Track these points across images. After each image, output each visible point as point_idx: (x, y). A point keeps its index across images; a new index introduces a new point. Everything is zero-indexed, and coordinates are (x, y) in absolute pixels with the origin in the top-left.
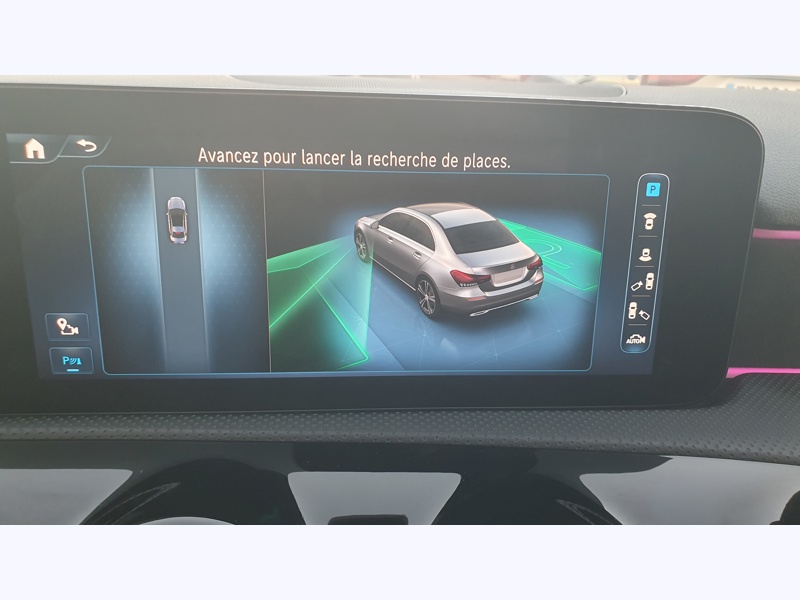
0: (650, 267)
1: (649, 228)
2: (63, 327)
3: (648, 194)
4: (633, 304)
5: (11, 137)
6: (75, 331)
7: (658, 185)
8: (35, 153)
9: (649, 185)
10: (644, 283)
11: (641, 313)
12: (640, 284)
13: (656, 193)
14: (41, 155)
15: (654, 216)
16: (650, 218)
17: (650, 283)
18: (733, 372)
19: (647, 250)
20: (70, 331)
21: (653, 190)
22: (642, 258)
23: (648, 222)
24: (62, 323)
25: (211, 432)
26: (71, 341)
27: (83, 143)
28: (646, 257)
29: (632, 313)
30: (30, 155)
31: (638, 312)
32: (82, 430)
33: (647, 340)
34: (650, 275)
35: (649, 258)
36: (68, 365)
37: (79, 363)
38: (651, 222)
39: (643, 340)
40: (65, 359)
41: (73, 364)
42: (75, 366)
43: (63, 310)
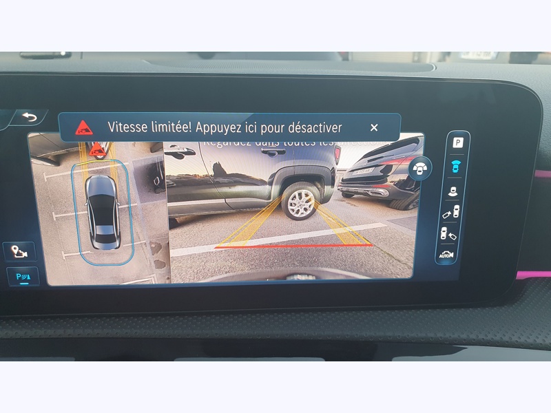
0: (457, 200)
1: (455, 171)
2: (16, 252)
4: (444, 229)
6: (25, 254)
7: (462, 139)
9: (455, 139)
10: (452, 212)
12: (449, 213)
13: (460, 145)
15: (459, 162)
17: (456, 213)
18: (521, 275)
19: (454, 188)
20: (21, 255)
23: (454, 167)
24: (15, 249)
26: (23, 262)
27: (27, 115)
28: (453, 193)
29: (444, 235)
31: (448, 234)
33: (455, 255)
34: (457, 207)
35: (456, 194)
36: (20, 279)
37: (29, 278)
39: (452, 255)
40: (18, 276)
41: (24, 279)
42: (26, 280)
43: (15, 239)
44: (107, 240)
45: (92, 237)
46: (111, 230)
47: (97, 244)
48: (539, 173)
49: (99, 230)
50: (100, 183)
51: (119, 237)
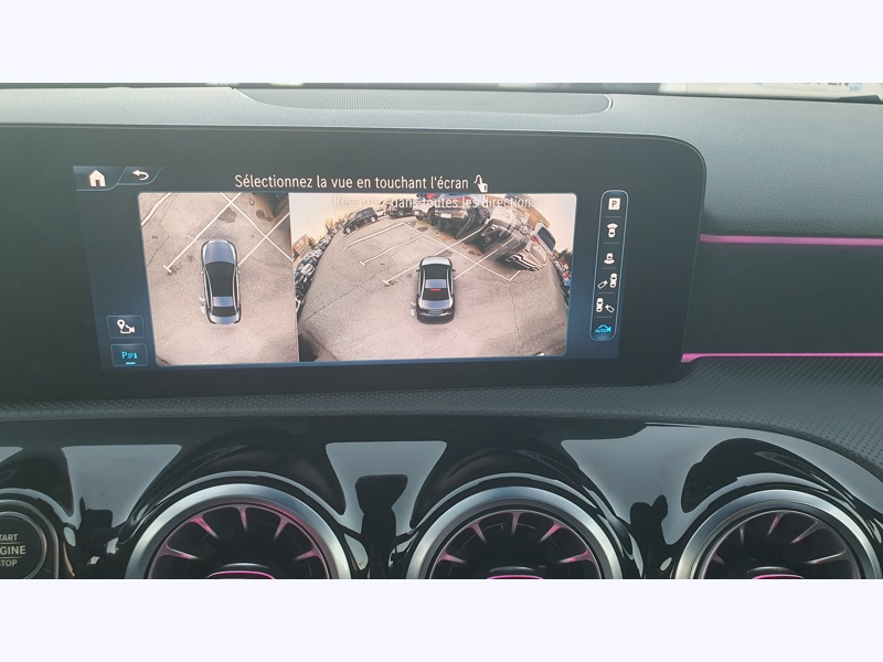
0: (614, 268)
1: (611, 236)
2: (121, 327)
3: (610, 208)
4: (600, 300)
5: (77, 169)
6: (132, 330)
7: (618, 200)
8: (97, 182)
9: (611, 200)
10: (609, 282)
11: (607, 307)
12: (606, 283)
13: (617, 207)
14: (103, 184)
15: (616, 226)
16: (612, 227)
17: (613, 282)
18: (687, 357)
19: (610, 255)
20: (128, 330)
21: (614, 204)
22: (606, 262)
23: (610, 231)
24: (121, 324)
25: (252, 410)
26: (129, 339)
27: (137, 173)
28: (609, 261)
29: (599, 307)
30: (93, 184)
31: (604, 306)
32: (135, 411)
33: (613, 329)
34: (614, 275)
35: (613, 261)
36: (127, 359)
37: (136, 357)
38: (613, 231)
39: (609, 329)
40: (124, 354)
41: (130, 358)
42: (132, 360)
43: (121, 312)
44: (226, 313)
45: (208, 310)
46: (230, 302)
47: (213, 318)
48: (704, 238)
49: (216, 302)
50: (218, 249)
51: (239, 309)
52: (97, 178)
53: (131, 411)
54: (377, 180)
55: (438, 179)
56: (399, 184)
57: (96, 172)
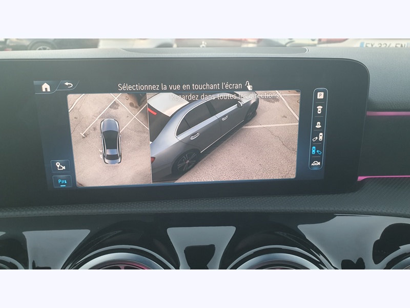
3: (318, 97)
5: (36, 82)
8: (46, 89)
11: (318, 151)
14: (49, 90)
16: (320, 108)
21: (321, 96)
22: (317, 126)
25: (127, 210)
30: (44, 90)
32: (65, 211)
38: (320, 110)
52: (46, 87)
53: (63, 211)
54: (193, 85)
55: (226, 84)
56: (205, 87)
57: (45, 84)
